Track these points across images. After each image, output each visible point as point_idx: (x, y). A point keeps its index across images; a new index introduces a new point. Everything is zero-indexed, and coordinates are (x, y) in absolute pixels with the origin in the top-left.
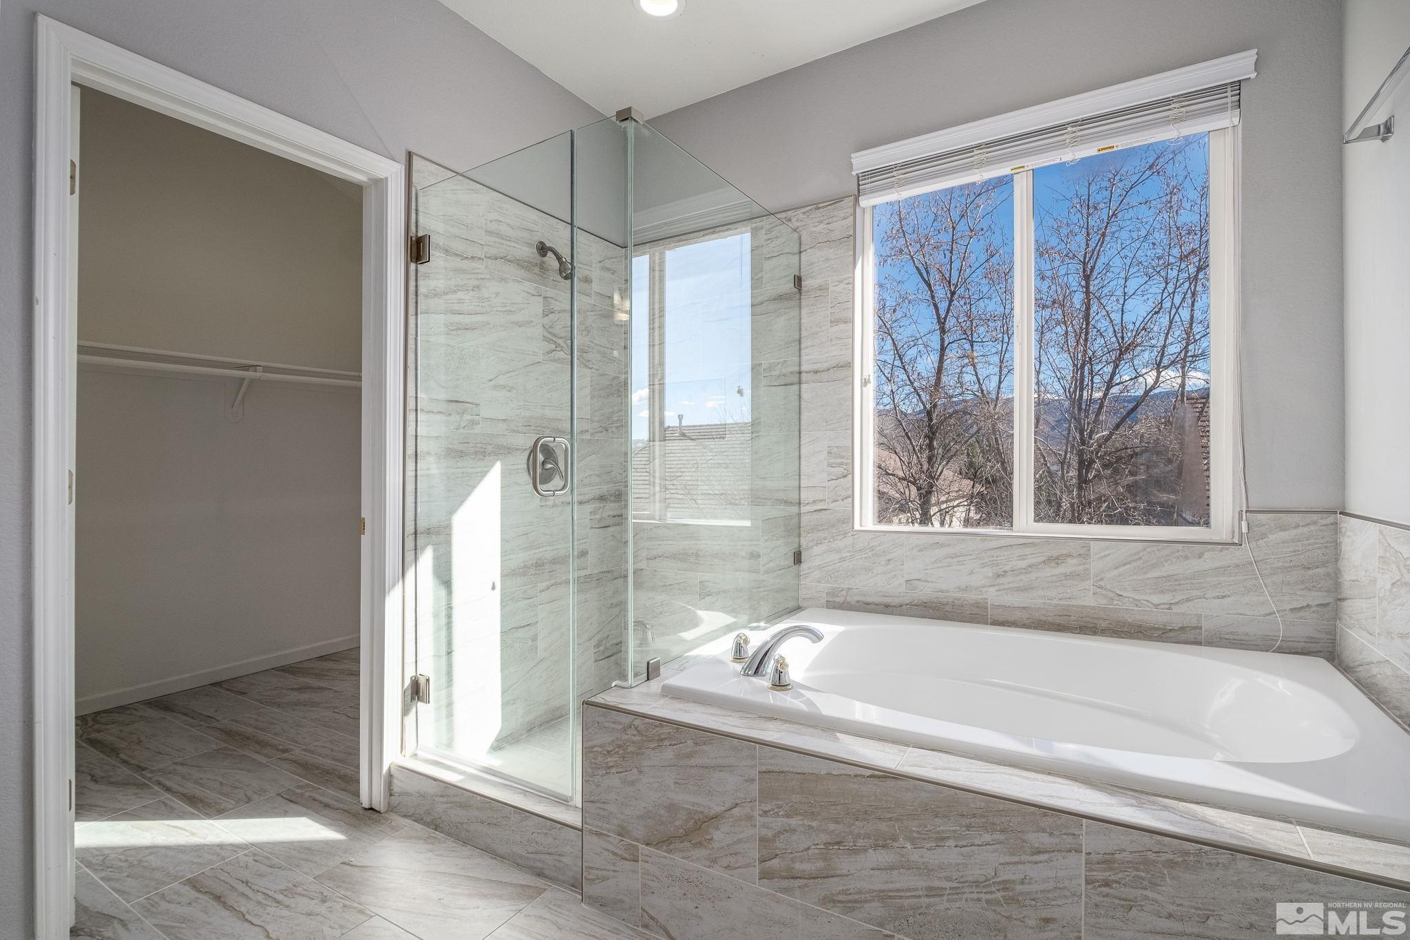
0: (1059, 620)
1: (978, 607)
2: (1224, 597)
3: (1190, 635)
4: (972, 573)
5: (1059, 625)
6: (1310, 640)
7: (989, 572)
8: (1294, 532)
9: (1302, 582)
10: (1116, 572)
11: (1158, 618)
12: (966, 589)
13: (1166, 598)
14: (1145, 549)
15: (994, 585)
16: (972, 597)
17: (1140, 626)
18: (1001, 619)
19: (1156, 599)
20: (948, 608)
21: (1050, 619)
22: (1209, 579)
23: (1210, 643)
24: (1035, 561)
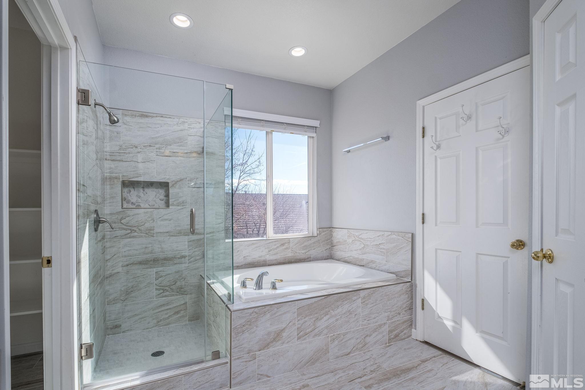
0: (284, 261)
1: (264, 262)
2: (315, 249)
3: (309, 260)
4: (262, 251)
5: (284, 263)
6: (328, 256)
7: (267, 250)
8: (325, 232)
9: (327, 244)
10: (295, 246)
11: (303, 256)
12: (261, 257)
13: (305, 251)
14: (301, 240)
15: (268, 254)
16: (263, 259)
17: (300, 259)
18: (270, 264)
19: (303, 252)
20: (256, 264)
21: (282, 261)
22: (312, 245)
23: (313, 261)
24: (278, 245)
